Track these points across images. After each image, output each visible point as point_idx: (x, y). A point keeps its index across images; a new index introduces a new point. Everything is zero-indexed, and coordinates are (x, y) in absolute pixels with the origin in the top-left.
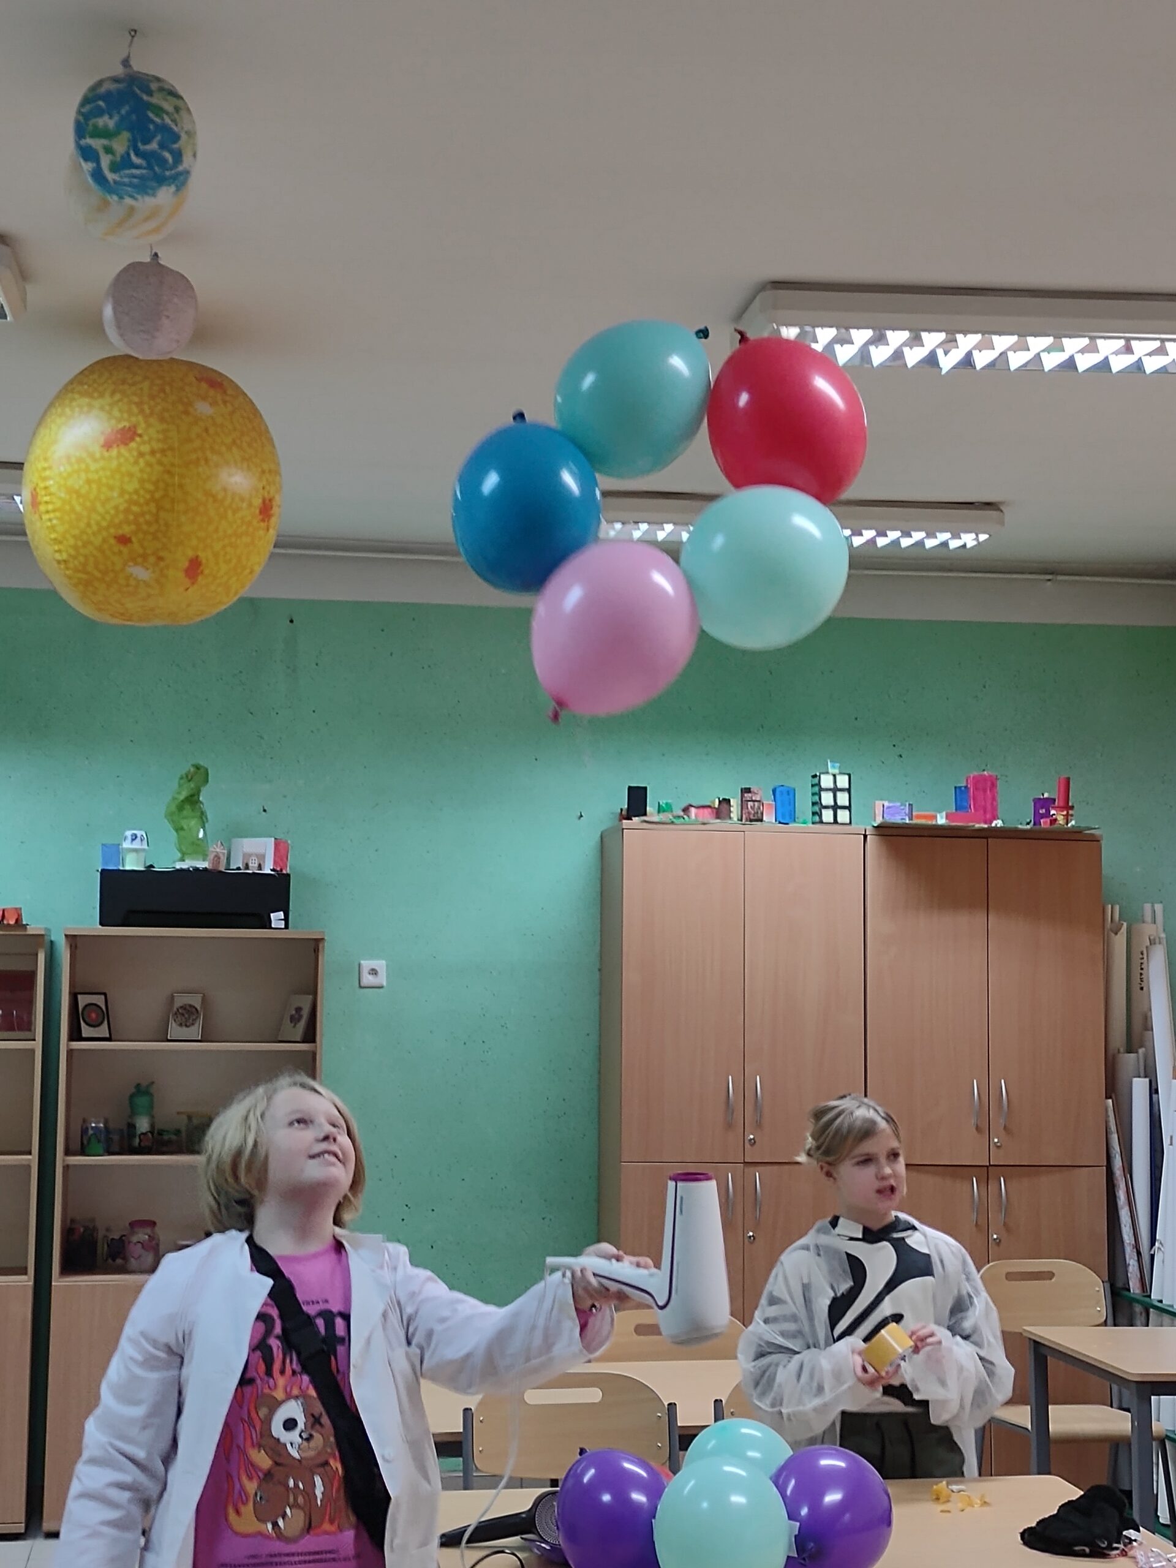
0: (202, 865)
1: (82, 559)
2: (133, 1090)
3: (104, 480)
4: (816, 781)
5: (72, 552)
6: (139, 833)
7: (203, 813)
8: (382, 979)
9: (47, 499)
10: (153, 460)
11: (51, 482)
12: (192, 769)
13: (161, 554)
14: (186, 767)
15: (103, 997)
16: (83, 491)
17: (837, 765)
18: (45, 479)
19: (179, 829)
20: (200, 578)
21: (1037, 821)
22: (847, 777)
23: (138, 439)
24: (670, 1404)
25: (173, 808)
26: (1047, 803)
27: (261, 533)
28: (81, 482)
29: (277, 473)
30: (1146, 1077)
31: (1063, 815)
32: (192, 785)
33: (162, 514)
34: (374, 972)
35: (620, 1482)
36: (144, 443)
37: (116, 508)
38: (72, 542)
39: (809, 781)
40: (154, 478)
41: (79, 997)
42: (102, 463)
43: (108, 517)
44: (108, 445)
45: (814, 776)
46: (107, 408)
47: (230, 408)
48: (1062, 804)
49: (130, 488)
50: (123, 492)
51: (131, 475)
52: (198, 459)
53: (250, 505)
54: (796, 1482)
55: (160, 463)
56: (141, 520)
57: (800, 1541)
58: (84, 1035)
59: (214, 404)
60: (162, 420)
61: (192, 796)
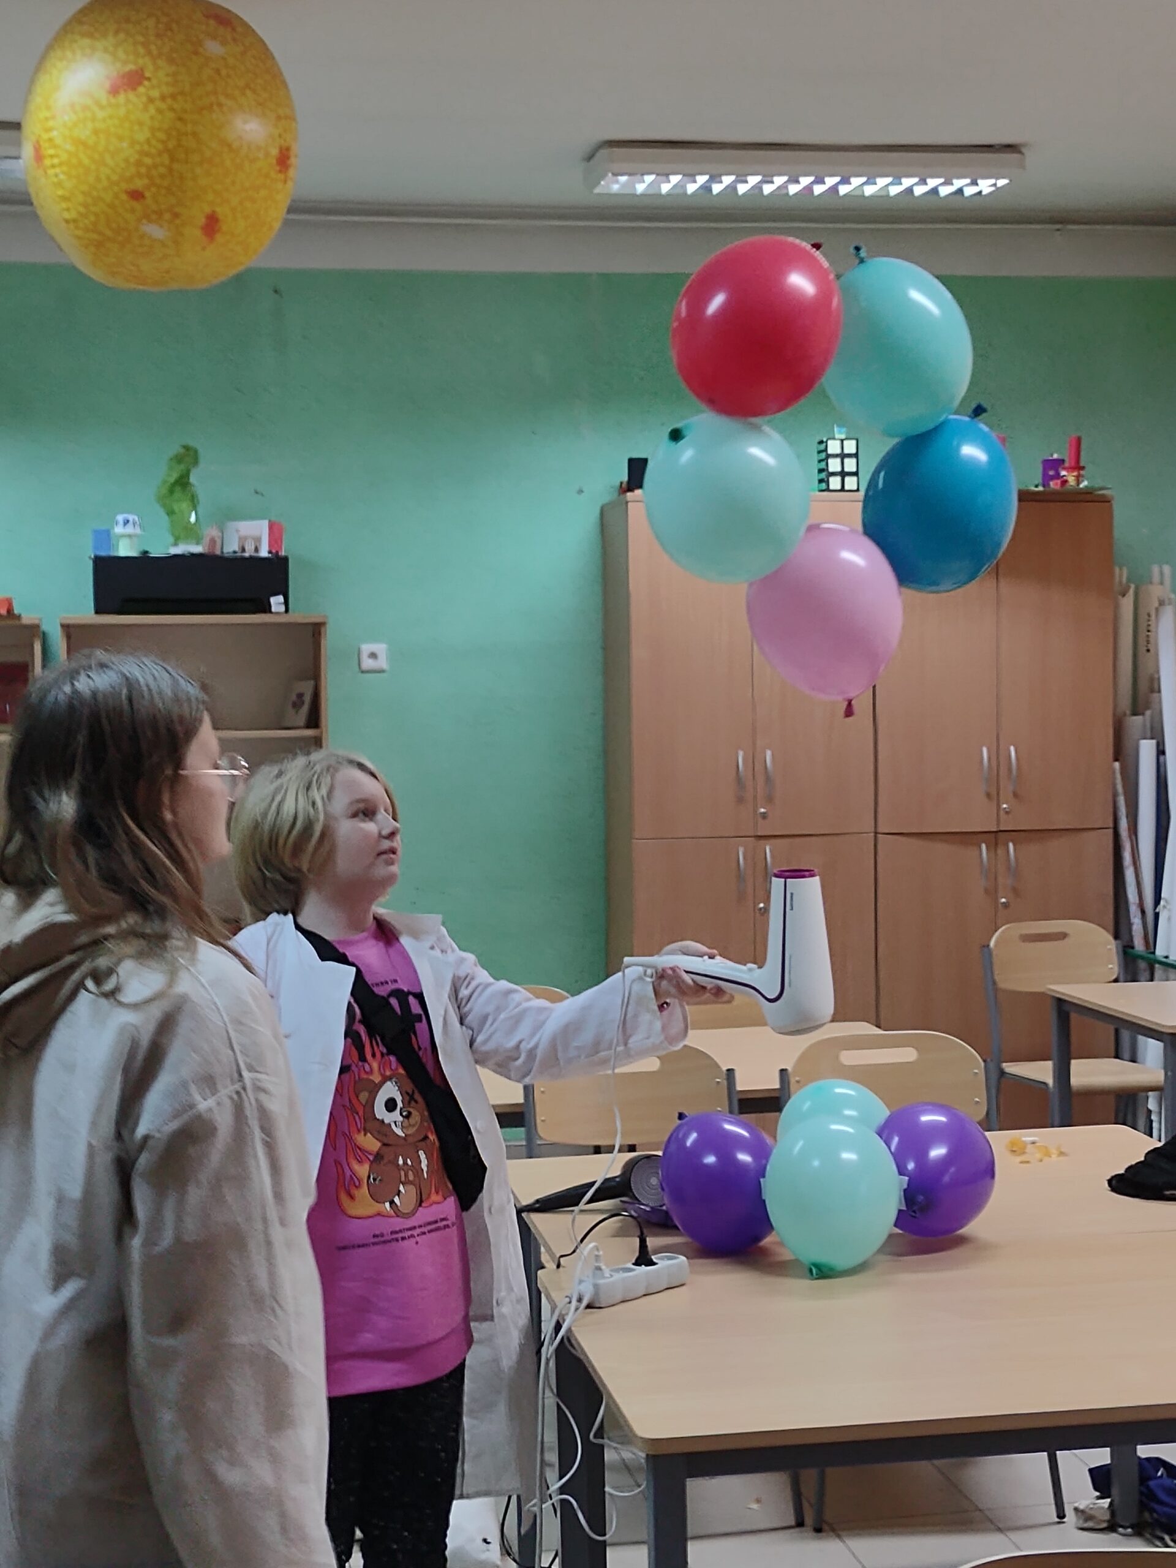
0: (197, 549)
1: (92, 218)
3: (112, 130)
4: (822, 447)
5: (81, 209)
6: (131, 517)
7: (194, 496)
8: (382, 663)
9: (51, 152)
10: (163, 106)
11: (55, 133)
12: (182, 451)
13: (177, 210)
14: (175, 449)
16: (91, 142)
17: (844, 430)
18: (48, 130)
19: (170, 513)
20: (218, 236)
21: (1046, 483)
22: (854, 442)
23: (146, 83)
24: (728, 1070)
25: (164, 491)
26: (1058, 463)
27: (279, 185)
28: (88, 133)
29: (291, 118)
30: (1152, 738)
31: (1074, 476)
32: (182, 467)
33: (176, 166)
34: (373, 656)
35: (725, 1145)
36: (153, 87)
37: (126, 160)
39: (815, 447)
40: (166, 126)
42: (109, 111)
43: (118, 171)
44: (114, 91)
45: (821, 442)
46: (111, 49)
48: (1073, 464)
49: (141, 137)
50: (133, 143)
51: (141, 124)
52: (212, 105)
53: (267, 155)
54: (899, 1140)
55: (172, 109)
56: (154, 173)
57: (909, 1195)
59: (224, 43)
60: (171, 61)
61: (182, 478)
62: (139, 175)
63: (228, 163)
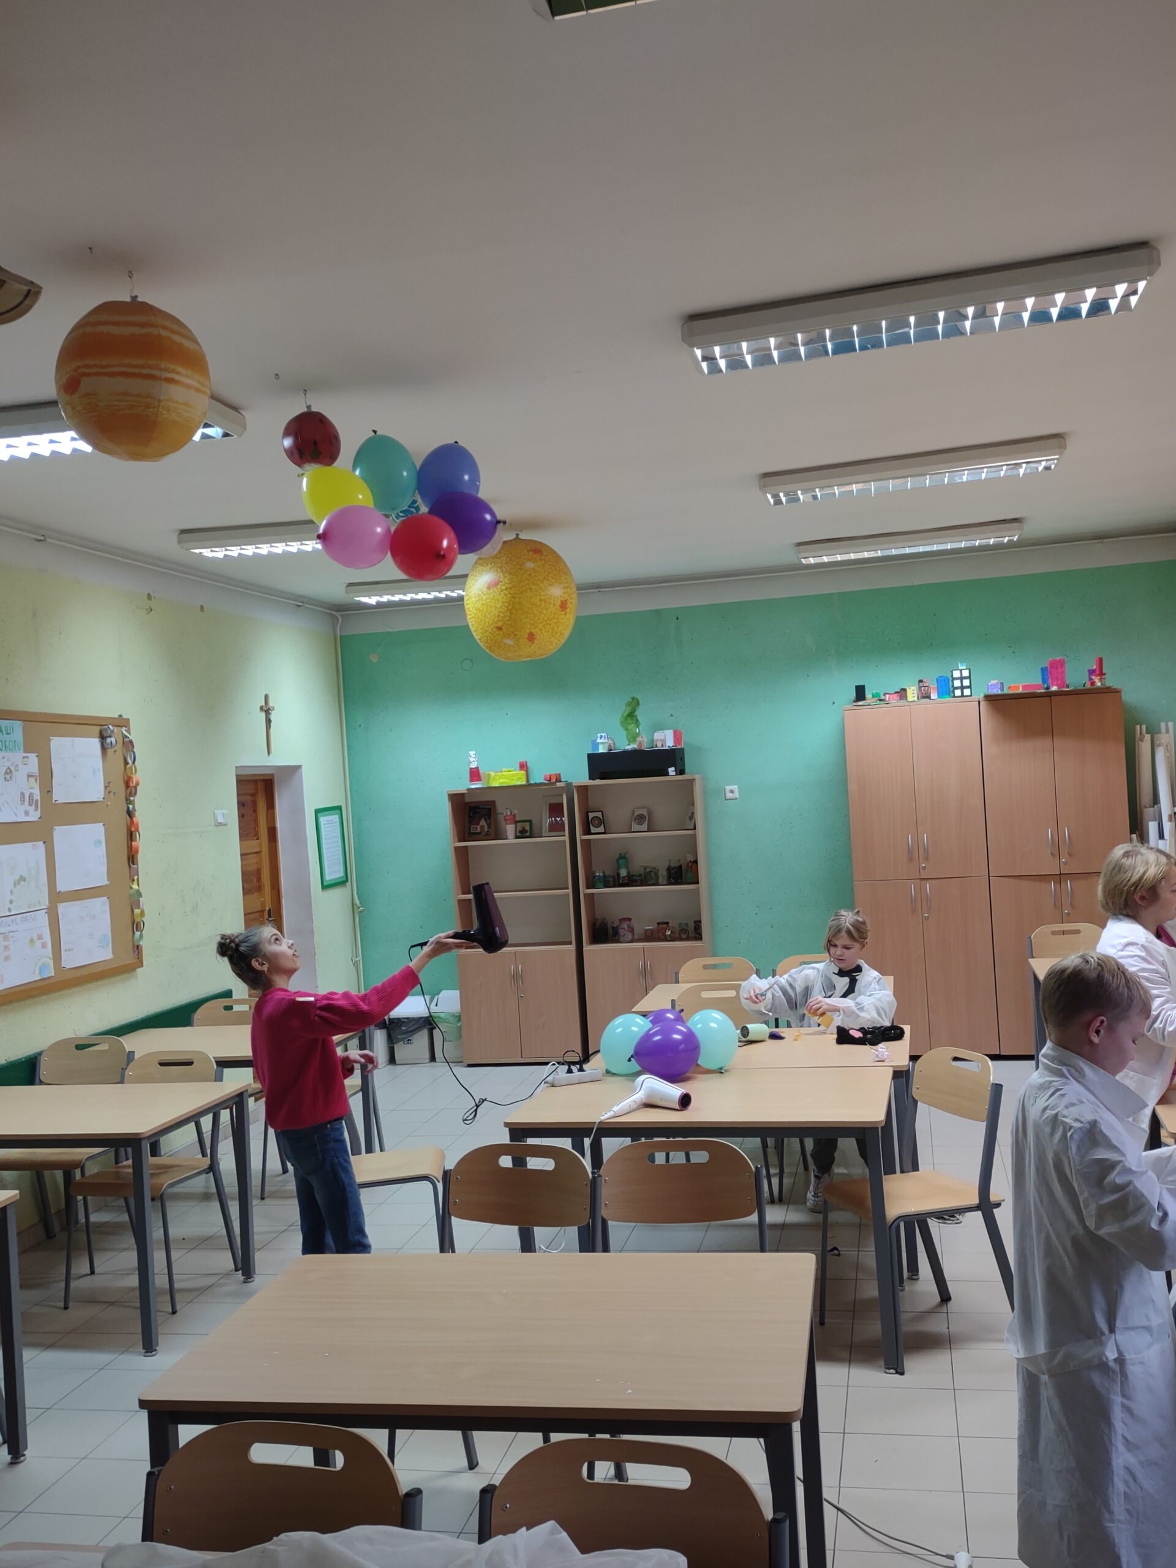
0: (638, 747)
1: (485, 638)
2: (618, 856)
3: (489, 604)
5: (482, 634)
6: (603, 734)
7: (637, 721)
8: (736, 795)
9: (469, 613)
10: (507, 592)
11: (470, 606)
12: (631, 700)
13: (516, 633)
14: (628, 699)
15: (600, 813)
16: (481, 609)
17: (963, 665)
18: (468, 604)
19: (627, 730)
20: (535, 641)
22: (968, 671)
23: (500, 584)
25: (622, 720)
27: (562, 616)
28: (480, 605)
31: (1098, 679)
32: (631, 707)
33: (513, 616)
34: (732, 792)
36: (503, 585)
37: (494, 615)
38: (480, 631)
40: (508, 601)
41: (589, 813)
42: (487, 596)
43: (492, 619)
44: (489, 588)
45: (949, 672)
47: (543, 562)
49: (499, 606)
50: (496, 608)
51: (498, 600)
53: (554, 605)
55: (510, 594)
56: (505, 619)
58: (592, 832)
59: (535, 563)
60: (510, 574)
61: (631, 713)
62: (499, 620)
63: (535, 612)
